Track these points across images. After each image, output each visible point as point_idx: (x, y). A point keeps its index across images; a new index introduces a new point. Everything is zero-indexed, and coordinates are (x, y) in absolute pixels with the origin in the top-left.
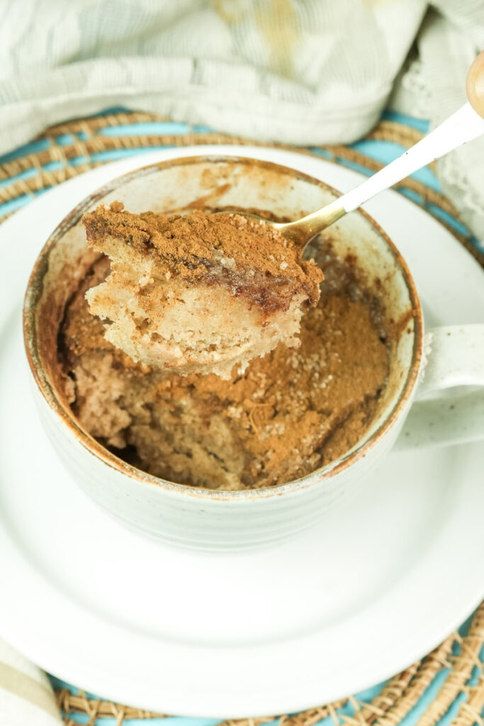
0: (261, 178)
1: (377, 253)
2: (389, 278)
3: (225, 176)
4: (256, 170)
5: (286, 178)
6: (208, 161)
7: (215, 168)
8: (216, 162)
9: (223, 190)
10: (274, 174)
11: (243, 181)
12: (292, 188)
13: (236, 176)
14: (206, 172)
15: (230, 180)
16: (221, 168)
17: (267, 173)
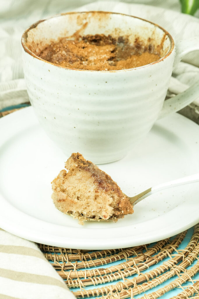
0: (99, 17)
1: (147, 28)
2: (153, 33)
3: (86, 19)
4: (96, 14)
5: (108, 15)
6: (79, 13)
7: (82, 16)
8: (82, 13)
9: (85, 25)
10: (103, 14)
11: (92, 19)
12: (111, 18)
13: (89, 18)
14: (78, 17)
15: (88, 20)
16: (84, 15)
17: (100, 15)
